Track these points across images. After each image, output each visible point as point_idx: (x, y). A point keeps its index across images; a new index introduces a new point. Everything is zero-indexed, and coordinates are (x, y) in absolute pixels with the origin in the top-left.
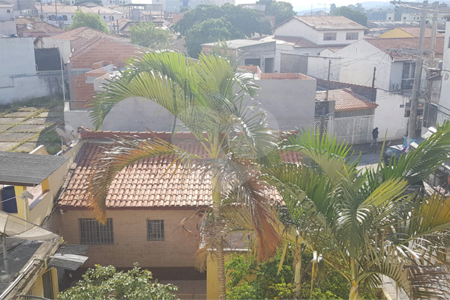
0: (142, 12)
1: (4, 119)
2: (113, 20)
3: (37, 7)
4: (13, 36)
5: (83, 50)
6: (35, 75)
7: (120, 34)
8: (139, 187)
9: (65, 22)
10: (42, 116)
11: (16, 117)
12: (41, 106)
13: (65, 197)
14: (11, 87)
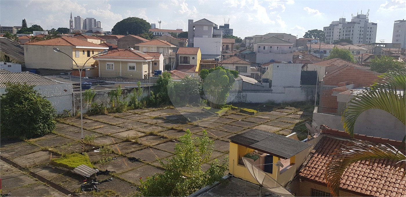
0: (383, 49)
1: (275, 112)
2: (359, 54)
3: (308, 45)
4: (290, 62)
5: (334, 73)
6: (299, 87)
7: (363, 63)
9: (325, 55)
10: (299, 114)
11: (283, 112)
12: (299, 107)
13: (304, 171)
14: (283, 93)
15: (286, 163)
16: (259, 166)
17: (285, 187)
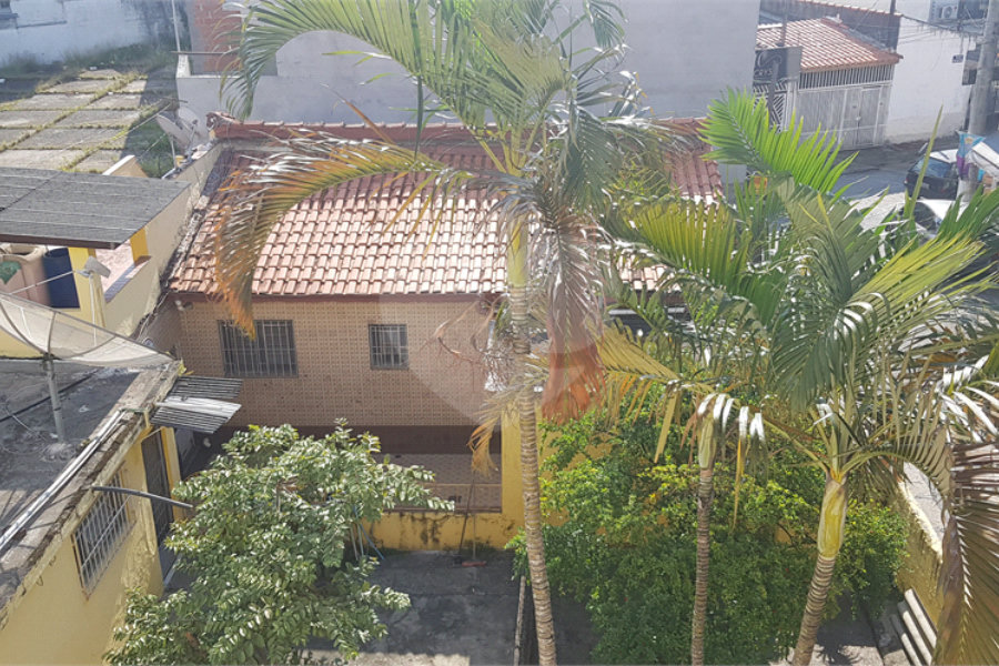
1: (47, 97)
8: (349, 250)
10: (131, 91)
11: (74, 93)
12: (129, 66)
13: (184, 272)
14: (60, 23)
15: (119, 263)
16: (27, 291)
17: (134, 337)
